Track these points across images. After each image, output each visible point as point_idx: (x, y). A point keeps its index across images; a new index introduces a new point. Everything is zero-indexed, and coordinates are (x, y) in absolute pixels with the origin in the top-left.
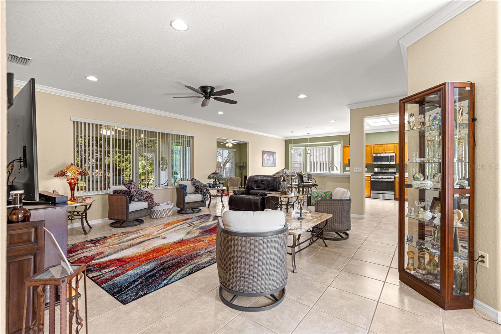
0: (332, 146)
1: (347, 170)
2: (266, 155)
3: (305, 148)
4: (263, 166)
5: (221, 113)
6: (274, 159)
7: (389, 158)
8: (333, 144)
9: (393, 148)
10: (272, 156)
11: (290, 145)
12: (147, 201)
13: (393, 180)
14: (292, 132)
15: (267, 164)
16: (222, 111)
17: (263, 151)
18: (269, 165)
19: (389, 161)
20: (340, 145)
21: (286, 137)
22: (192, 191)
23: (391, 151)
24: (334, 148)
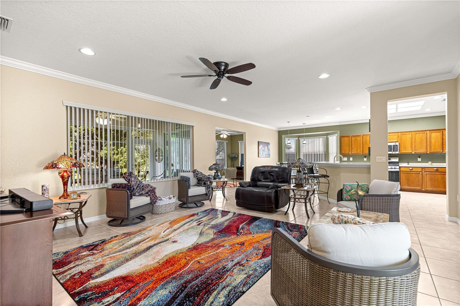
2: (261, 145)
3: (298, 139)
4: (258, 157)
5: (224, 99)
6: (268, 150)
7: (392, 147)
8: (327, 134)
9: (396, 137)
10: (266, 147)
11: (283, 136)
12: (149, 195)
13: (398, 170)
14: (288, 122)
15: (263, 155)
16: (226, 97)
17: (258, 142)
18: (265, 155)
19: (392, 151)
20: (337, 135)
21: (279, 128)
22: (194, 184)
23: (394, 140)
24: (329, 137)
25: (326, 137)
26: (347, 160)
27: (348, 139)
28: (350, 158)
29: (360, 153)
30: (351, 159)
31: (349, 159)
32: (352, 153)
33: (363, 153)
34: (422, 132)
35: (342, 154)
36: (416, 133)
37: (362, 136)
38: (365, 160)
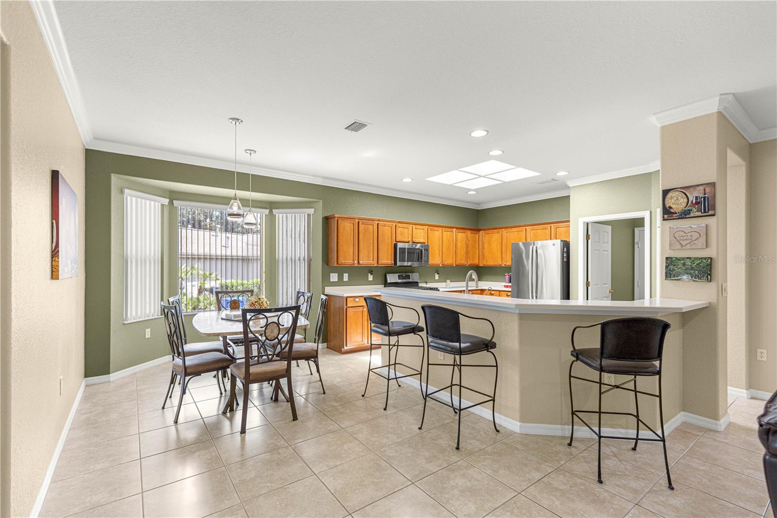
0: (271, 212)
1: (331, 280)
3: (171, 202)
8: (271, 206)
9: (423, 233)
11: (115, 178)
17: (53, 172)
20: (311, 211)
21: (103, 139)
23: (421, 239)
24: (278, 216)
25: (266, 211)
26: (337, 280)
27: (352, 225)
28: (344, 274)
29: (373, 262)
30: (346, 277)
31: (341, 277)
32: (359, 263)
33: (379, 263)
34: (450, 229)
35: (340, 265)
36: (444, 229)
37: (378, 224)
38: (369, 279)
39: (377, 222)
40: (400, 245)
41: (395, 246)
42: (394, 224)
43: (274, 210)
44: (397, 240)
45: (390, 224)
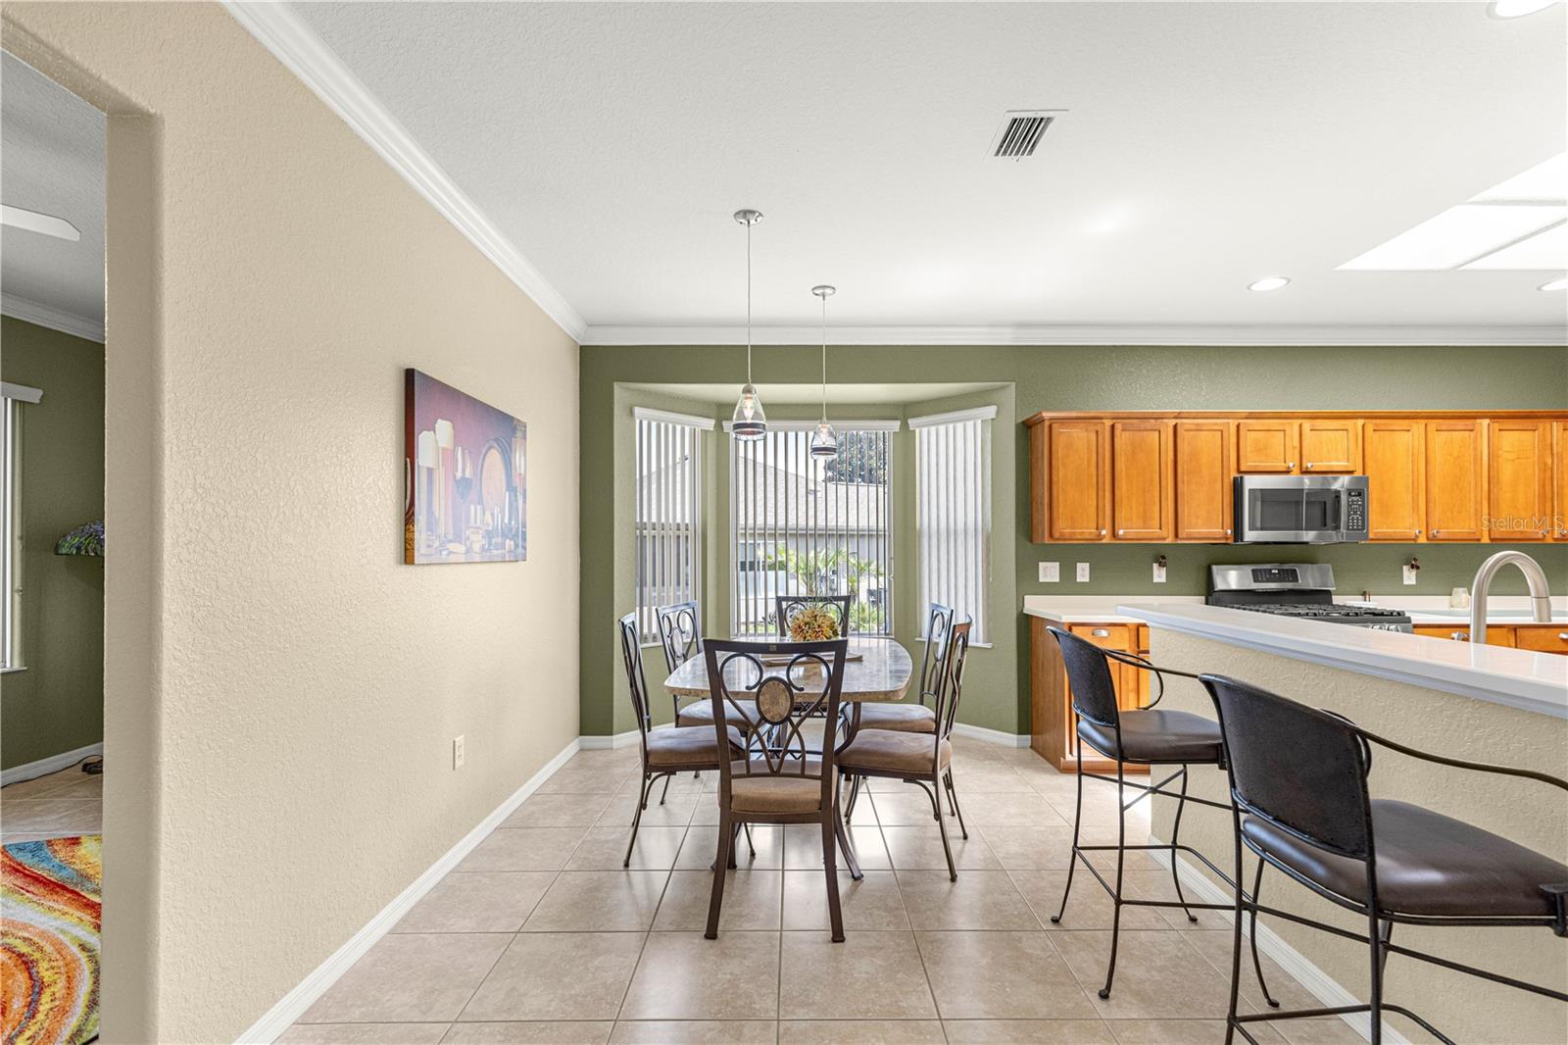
0: (905, 426)
1: (1042, 580)
2: (444, 427)
3: (720, 421)
4: (408, 556)
6: (511, 487)
7: (1343, 502)
8: (905, 411)
9: (1347, 442)
10: (494, 457)
11: (621, 392)
17: (410, 375)
19: (1343, 524)
23: (1338, 460)
24: (920, 433)
25: (896, 425)
26: (1058, 580)
27: (1093, 437)
28: (1080, 565)
29: (1164, 533)
30: (1083, 572)
32: (1114, 535)
33: (1180, 536)
34: (1460, 424)
35: (1058, 539)
36: (1433, 424)
37: (1175, 427)
38: (1156, 580)
39: (1173, 422)
40: (1251, 483)
41: (1237, 487)
42: (1233, 423)
43: (910, 421)
44: (1243, 469)
45: (1216, 424)
